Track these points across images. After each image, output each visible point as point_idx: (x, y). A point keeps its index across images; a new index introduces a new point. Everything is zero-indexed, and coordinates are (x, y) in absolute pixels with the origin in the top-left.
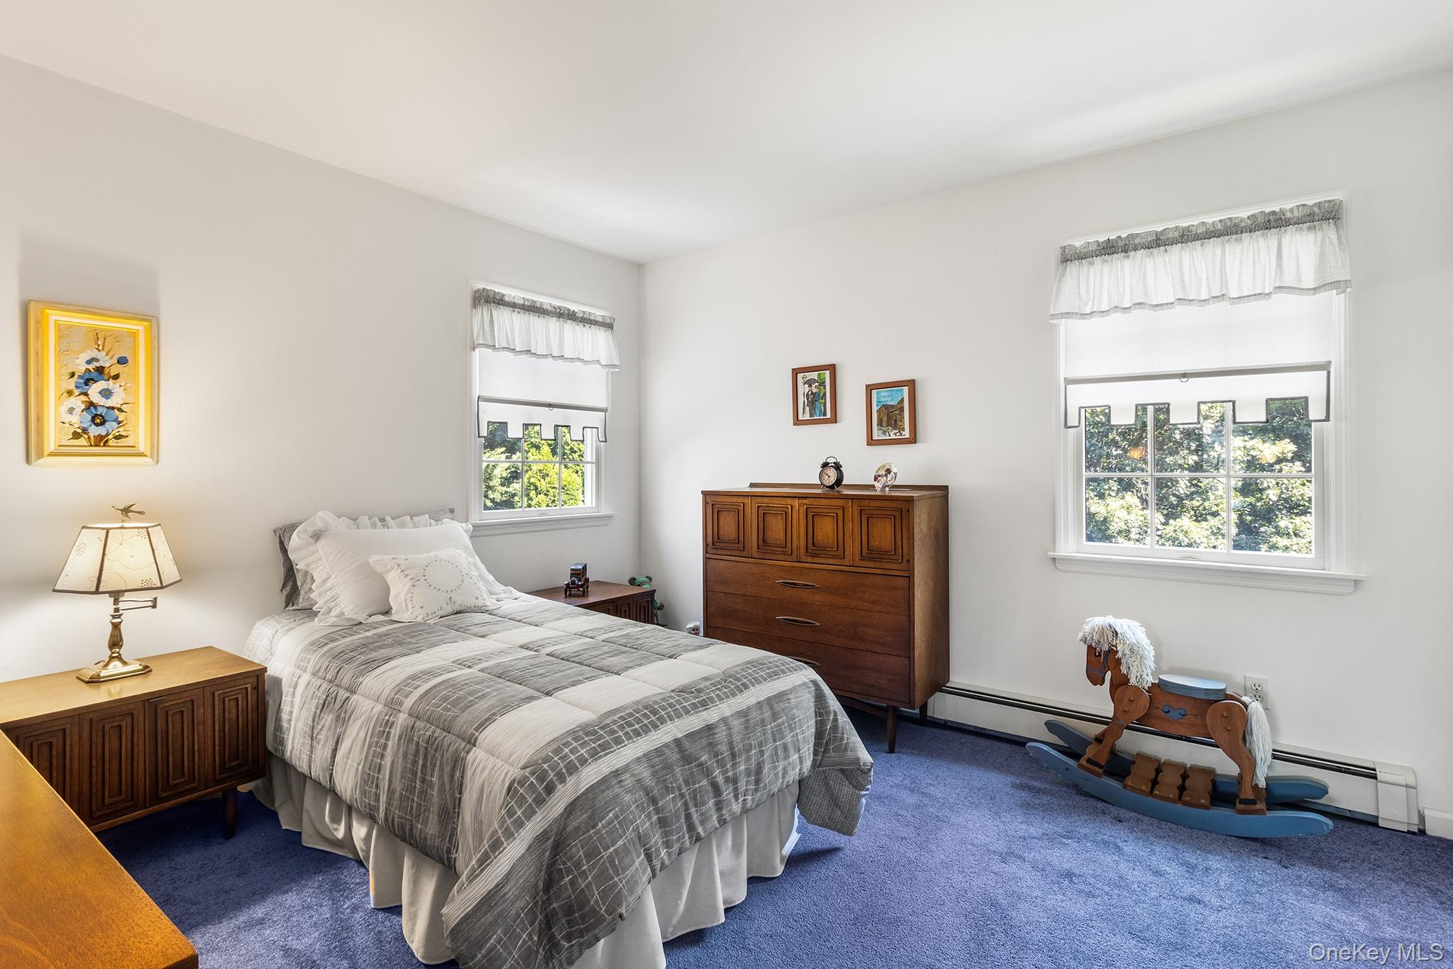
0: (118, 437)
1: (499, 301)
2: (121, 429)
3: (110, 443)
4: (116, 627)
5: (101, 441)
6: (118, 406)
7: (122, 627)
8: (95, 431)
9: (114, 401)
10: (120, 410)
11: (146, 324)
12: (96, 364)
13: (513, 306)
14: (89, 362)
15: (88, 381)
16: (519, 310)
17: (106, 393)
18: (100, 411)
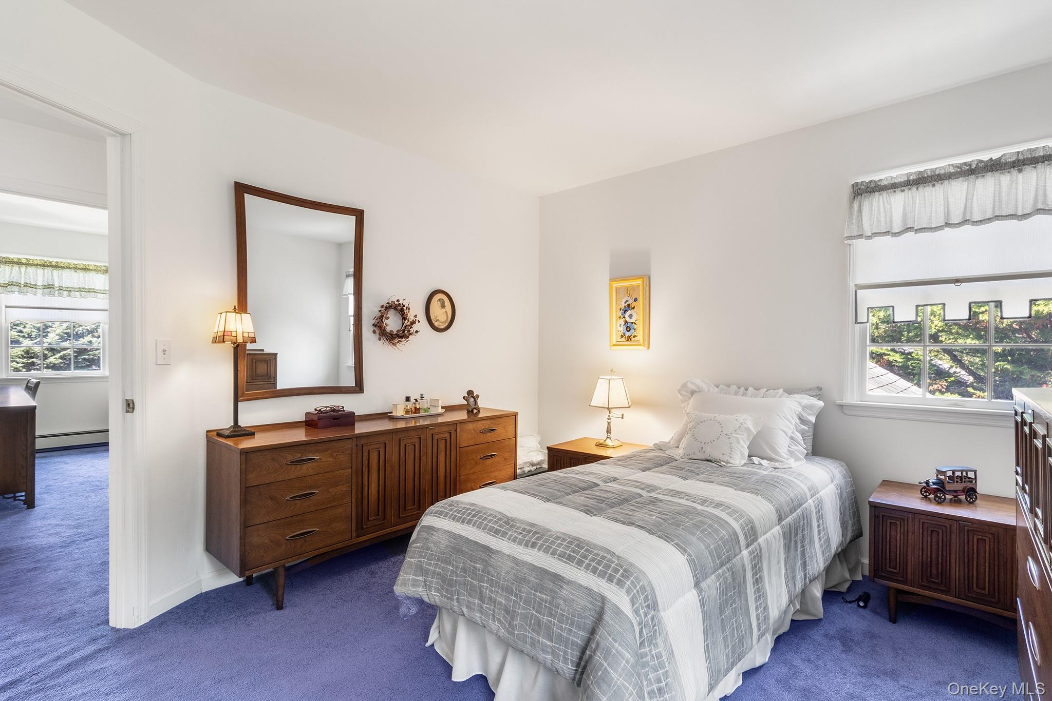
0: (634, 337)
1: (874, 188)
2: (635, 333)
3: (632, 340)
4: (609, 423)
5: (629, 339)
6: (634, 322)
7: (611, 424)
8: (628, 334)
9: (633, 320)
10: (635, 324)
11: (641, 280)
12: (627, 303)
13: (894, 187)
14: (625, 303)
15: (625, 311)
16: (903, 188)
17: (631, 316)
18: (629, 324)
